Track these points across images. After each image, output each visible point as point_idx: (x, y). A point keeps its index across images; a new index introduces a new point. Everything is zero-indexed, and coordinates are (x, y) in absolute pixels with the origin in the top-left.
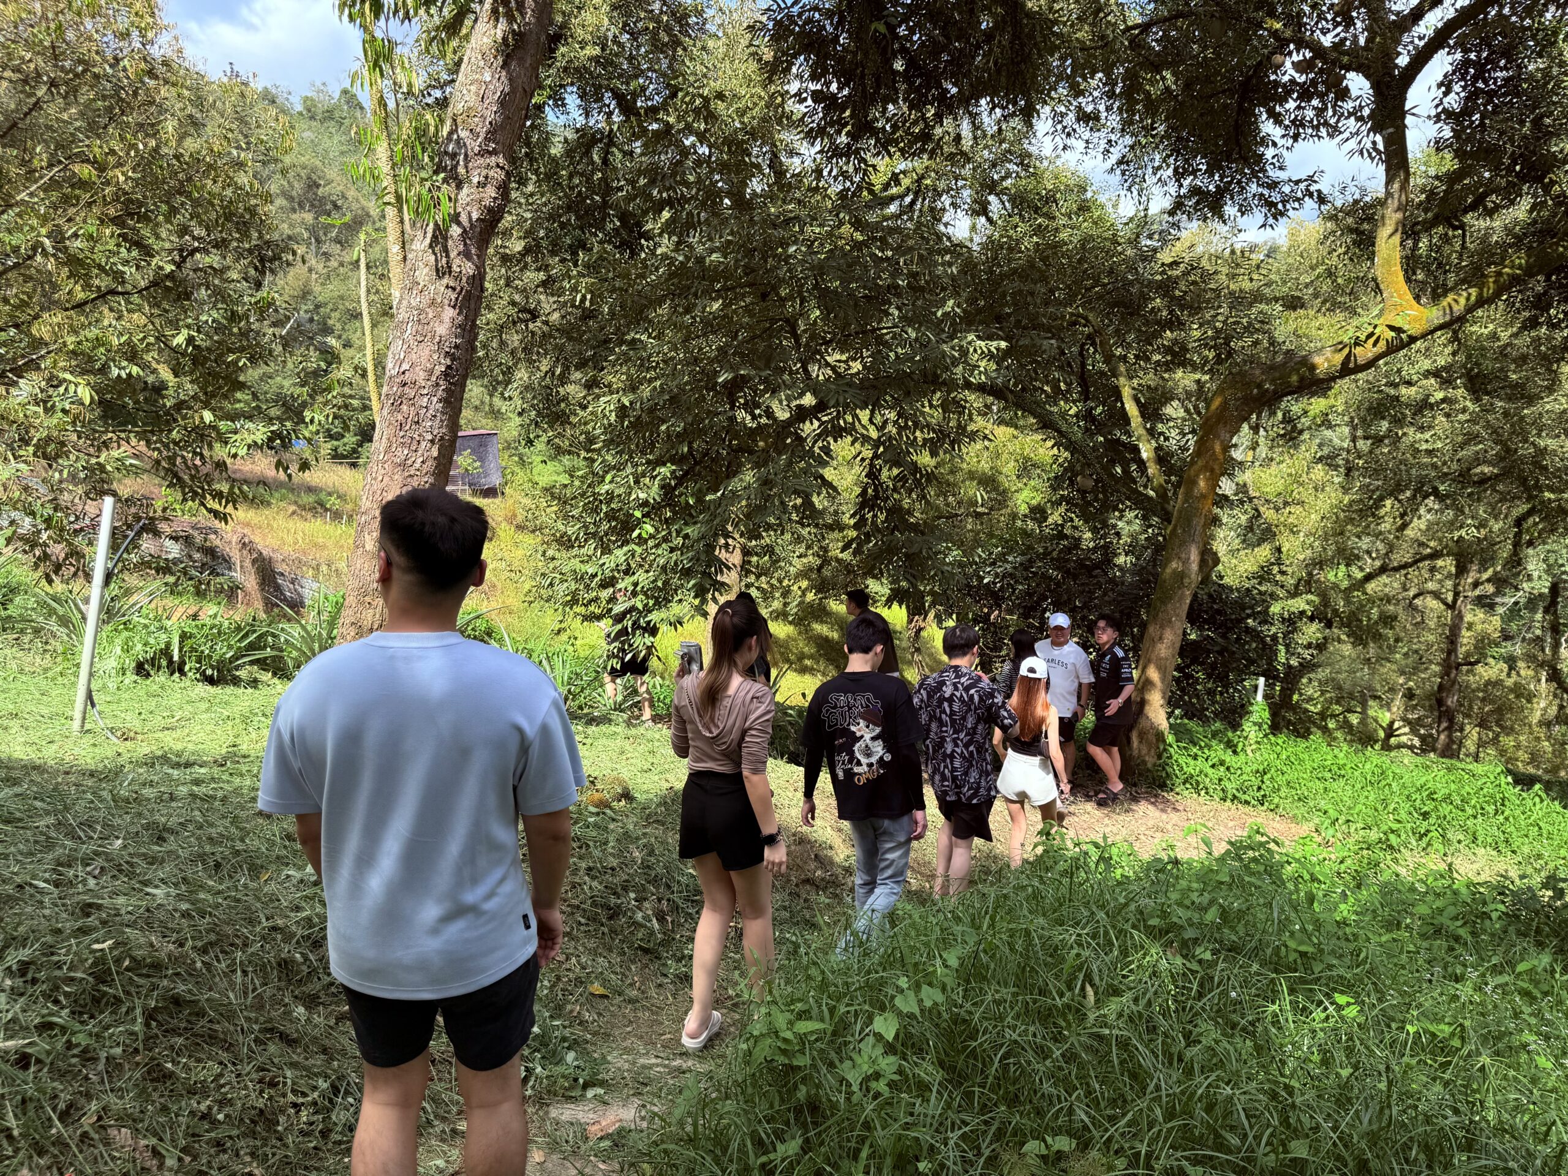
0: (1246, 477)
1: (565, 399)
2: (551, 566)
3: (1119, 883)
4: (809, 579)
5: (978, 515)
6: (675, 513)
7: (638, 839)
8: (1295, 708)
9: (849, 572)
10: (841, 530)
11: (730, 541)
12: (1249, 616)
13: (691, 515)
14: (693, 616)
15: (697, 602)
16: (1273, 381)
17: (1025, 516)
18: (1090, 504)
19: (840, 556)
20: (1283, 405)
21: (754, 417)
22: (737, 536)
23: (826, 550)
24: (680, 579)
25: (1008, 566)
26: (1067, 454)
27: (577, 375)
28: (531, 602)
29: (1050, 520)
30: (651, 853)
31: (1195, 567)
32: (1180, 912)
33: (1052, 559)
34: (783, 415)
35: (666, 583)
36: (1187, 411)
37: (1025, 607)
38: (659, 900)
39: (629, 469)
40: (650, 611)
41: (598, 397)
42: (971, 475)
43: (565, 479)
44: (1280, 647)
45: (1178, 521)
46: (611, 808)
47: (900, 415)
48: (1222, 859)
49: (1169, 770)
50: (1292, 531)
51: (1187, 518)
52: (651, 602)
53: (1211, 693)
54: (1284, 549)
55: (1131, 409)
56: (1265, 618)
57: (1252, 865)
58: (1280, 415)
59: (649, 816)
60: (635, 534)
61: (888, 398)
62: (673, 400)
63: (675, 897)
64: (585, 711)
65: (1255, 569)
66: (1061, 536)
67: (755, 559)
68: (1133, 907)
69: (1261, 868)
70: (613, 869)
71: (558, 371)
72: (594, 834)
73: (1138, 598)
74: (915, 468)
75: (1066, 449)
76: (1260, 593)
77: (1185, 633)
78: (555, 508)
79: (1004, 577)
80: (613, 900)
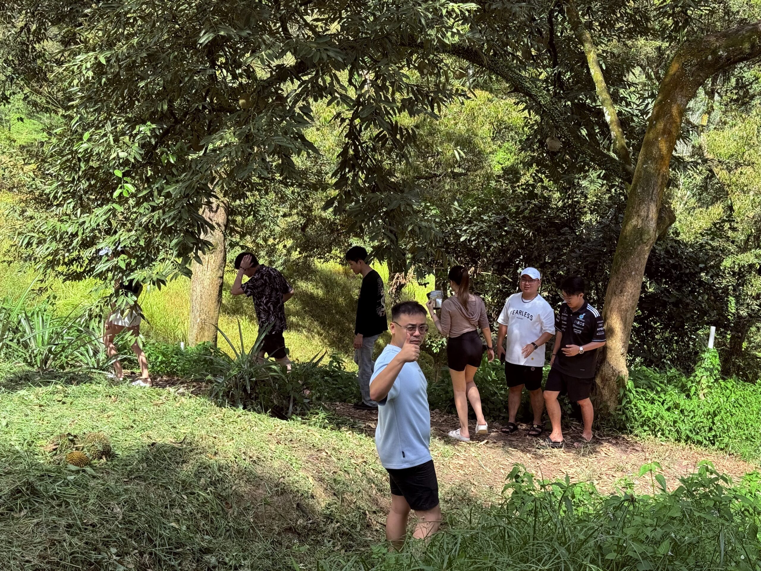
0: (702, 139)
1: (40, 55)
2: (30, 225)
3: (580, 521)
4: (294, 238)
5: (455, 176)
6: (156, 172)
7: (119, 495)
8: (745, 355)
9: (332, 231)
10: (324, 189)
11: (213, 200)
12: (702, 270)
13: (173, 175)
14: (176, 276)
15: (180, 261)
16: (726, 49)
17: (499, 177)
18: (558, 165)
19: (324, 215)
20: (736, 72)
21: (235, 77)
22: (220, 196)
23: (310, 209)
24: (162, 238)
25: (484, 225)
26: (538, 118)
27: (53, 30)
28: (10, 263)
29: (523, 181)
30: (133, 508)
31: (653, 224)
32: (635, 546)
33: (524, 217)
34: (262, 74)
35: (149, 242)
36: (648, 77)
37: (499, 264)
38: (141, 554)
39: (109, 128)
40: (133, 271)
41: (75, 54)
42: (449, 137)
43: (43, 137)
44: (731, 298)
45: (637, 181)
46: (91, 466)
47: (377, 77)
48: (675, 495)
49: (629, 414)
50: (742, 190)
51: (647, 178)
52: (134, 261)
53: (668, 341)
54: (735, 208)
55: (596, 74)
56: (717, 273)
57: (703, 501)
58: (733, 80)
59: (131, 472)
60: (116, 194)
61: (366, 59)
62: (152, 58)
63: (157, 550)
64: (67, 370)
65: (709, 225)
66: (532, 195)
67: (239, 219)
68: (592, 543)
69: (711, 504)
70: (93, 525)
71: (34, 27)
72: (74, 491)
73: (601, 254)
74: (394, 129)
75: (537, 113)
76: (713, 248)
77: (644, 286)
78: (34, 166)
79: (479, 235)
80: (94, 555)
